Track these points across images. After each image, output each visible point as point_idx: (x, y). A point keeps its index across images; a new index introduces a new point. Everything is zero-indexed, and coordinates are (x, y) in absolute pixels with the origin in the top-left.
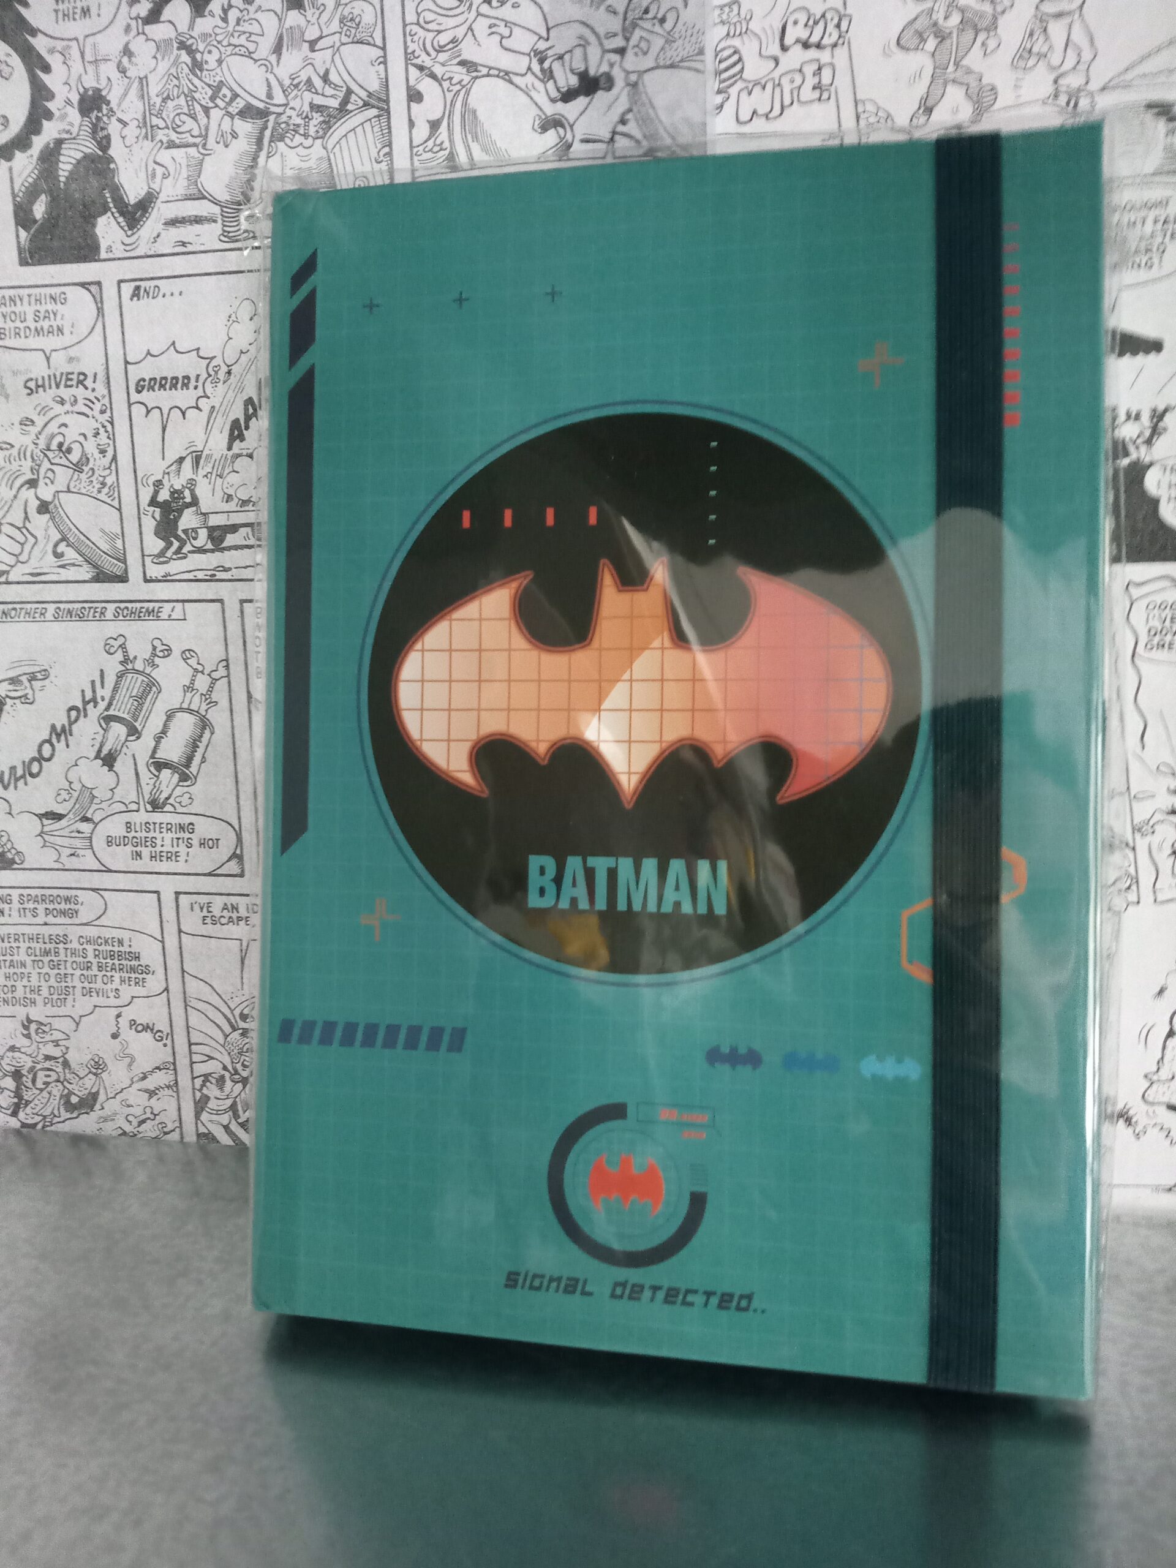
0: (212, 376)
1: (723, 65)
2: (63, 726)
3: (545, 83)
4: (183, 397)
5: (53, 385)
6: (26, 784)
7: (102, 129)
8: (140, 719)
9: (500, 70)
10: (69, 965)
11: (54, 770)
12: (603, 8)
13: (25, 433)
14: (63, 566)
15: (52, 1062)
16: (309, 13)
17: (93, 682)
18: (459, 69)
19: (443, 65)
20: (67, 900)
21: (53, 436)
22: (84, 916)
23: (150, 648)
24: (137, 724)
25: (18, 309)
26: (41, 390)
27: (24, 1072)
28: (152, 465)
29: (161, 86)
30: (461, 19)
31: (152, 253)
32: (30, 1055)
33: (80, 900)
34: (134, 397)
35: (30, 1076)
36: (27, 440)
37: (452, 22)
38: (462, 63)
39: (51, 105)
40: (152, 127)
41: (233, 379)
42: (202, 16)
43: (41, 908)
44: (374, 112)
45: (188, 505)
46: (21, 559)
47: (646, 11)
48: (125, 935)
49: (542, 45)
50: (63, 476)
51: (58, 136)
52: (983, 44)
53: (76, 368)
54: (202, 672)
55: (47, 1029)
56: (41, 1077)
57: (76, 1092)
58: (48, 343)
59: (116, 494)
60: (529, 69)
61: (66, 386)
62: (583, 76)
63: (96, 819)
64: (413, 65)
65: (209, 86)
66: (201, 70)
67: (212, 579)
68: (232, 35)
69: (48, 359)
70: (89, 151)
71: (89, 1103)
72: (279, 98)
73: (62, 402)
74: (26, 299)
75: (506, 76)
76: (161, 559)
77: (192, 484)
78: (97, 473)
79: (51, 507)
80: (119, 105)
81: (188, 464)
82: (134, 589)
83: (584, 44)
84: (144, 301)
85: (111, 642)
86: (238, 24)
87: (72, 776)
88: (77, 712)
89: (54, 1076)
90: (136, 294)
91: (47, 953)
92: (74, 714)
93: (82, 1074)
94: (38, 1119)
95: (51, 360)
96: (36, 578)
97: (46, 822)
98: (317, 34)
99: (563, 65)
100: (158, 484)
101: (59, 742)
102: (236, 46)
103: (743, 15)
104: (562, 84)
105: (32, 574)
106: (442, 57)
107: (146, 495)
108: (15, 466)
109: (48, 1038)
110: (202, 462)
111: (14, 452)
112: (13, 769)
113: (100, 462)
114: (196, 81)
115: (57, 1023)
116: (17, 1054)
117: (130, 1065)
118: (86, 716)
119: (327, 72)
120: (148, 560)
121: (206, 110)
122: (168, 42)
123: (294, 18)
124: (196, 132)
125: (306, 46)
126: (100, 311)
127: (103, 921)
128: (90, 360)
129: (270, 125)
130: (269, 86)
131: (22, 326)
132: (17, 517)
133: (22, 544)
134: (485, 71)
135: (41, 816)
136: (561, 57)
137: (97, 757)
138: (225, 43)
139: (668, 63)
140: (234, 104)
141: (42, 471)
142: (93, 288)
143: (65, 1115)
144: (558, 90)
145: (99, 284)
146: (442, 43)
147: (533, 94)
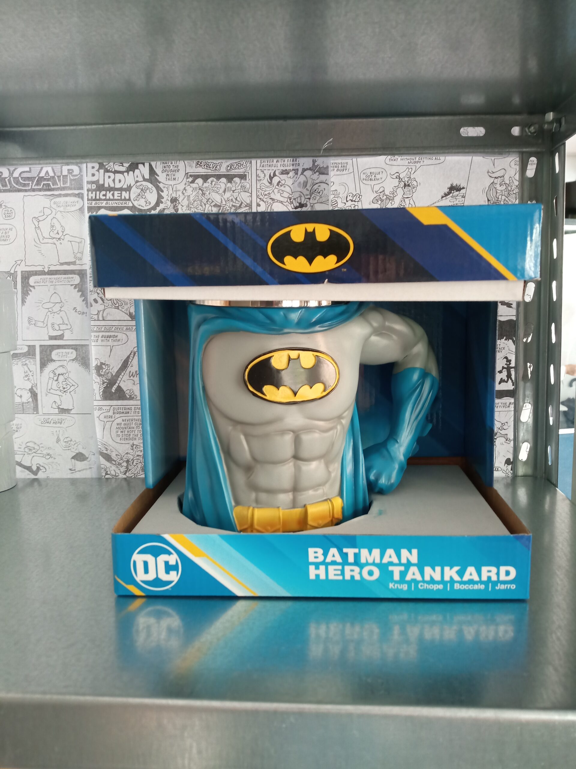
1: (333, 204)
3: (291, 205)
7: (176, 207)
9: (280, 201)
12: (305, 189)
15: (139, 457)
16: (233, 184)
18: (270, 200)
19: (266, 198)
27: (130, 460)
29: (193, 198)
30: (271, 189)
32: (133, 455)
35: (132, 462)
37: (268, 189)
38: (271, 199)
39: (162, 200)
40: (190, 207)
42: (206, 183)
44: (248, 208)
47: (316, 190)
49: (290, 196)
51: (164, 208)
52: (391, 203)
55: (139, 447)
56: (135, 462)
60: (287, 201)
62: (300, 203)
64: (258, 198)
65: (206, 199)
66: (204, 195)
68: (213, 187)
70: (172, 212)
72: (224, 203)
75: (281, 202)
80: (182, 201)
83: (300, 197)
86: (215, 185)
89: (139, 461)
94: (132, 475)
98: (235, 189)
99: (295, 201)
102: (214, 190)
103: (338, 193)
104: (295, 205)
106: (266, 197)
112: (136, 371)
114: (203, 197)
116: (128, 455)
119: (237, 198)
121: (205, 205)
122: (196, 188)
123: (229, 185)
124: (202, 209)
125: (232, 191)
129: (221, 209)
130: (221, 199)
134: (276, 201)
136: (295, 199)
138: (211, 189)
139: (320, 202)
140: (212, 203)
143: (142, 473)
144: (294, 206)
146: (266, 194)
147: (288, 207)
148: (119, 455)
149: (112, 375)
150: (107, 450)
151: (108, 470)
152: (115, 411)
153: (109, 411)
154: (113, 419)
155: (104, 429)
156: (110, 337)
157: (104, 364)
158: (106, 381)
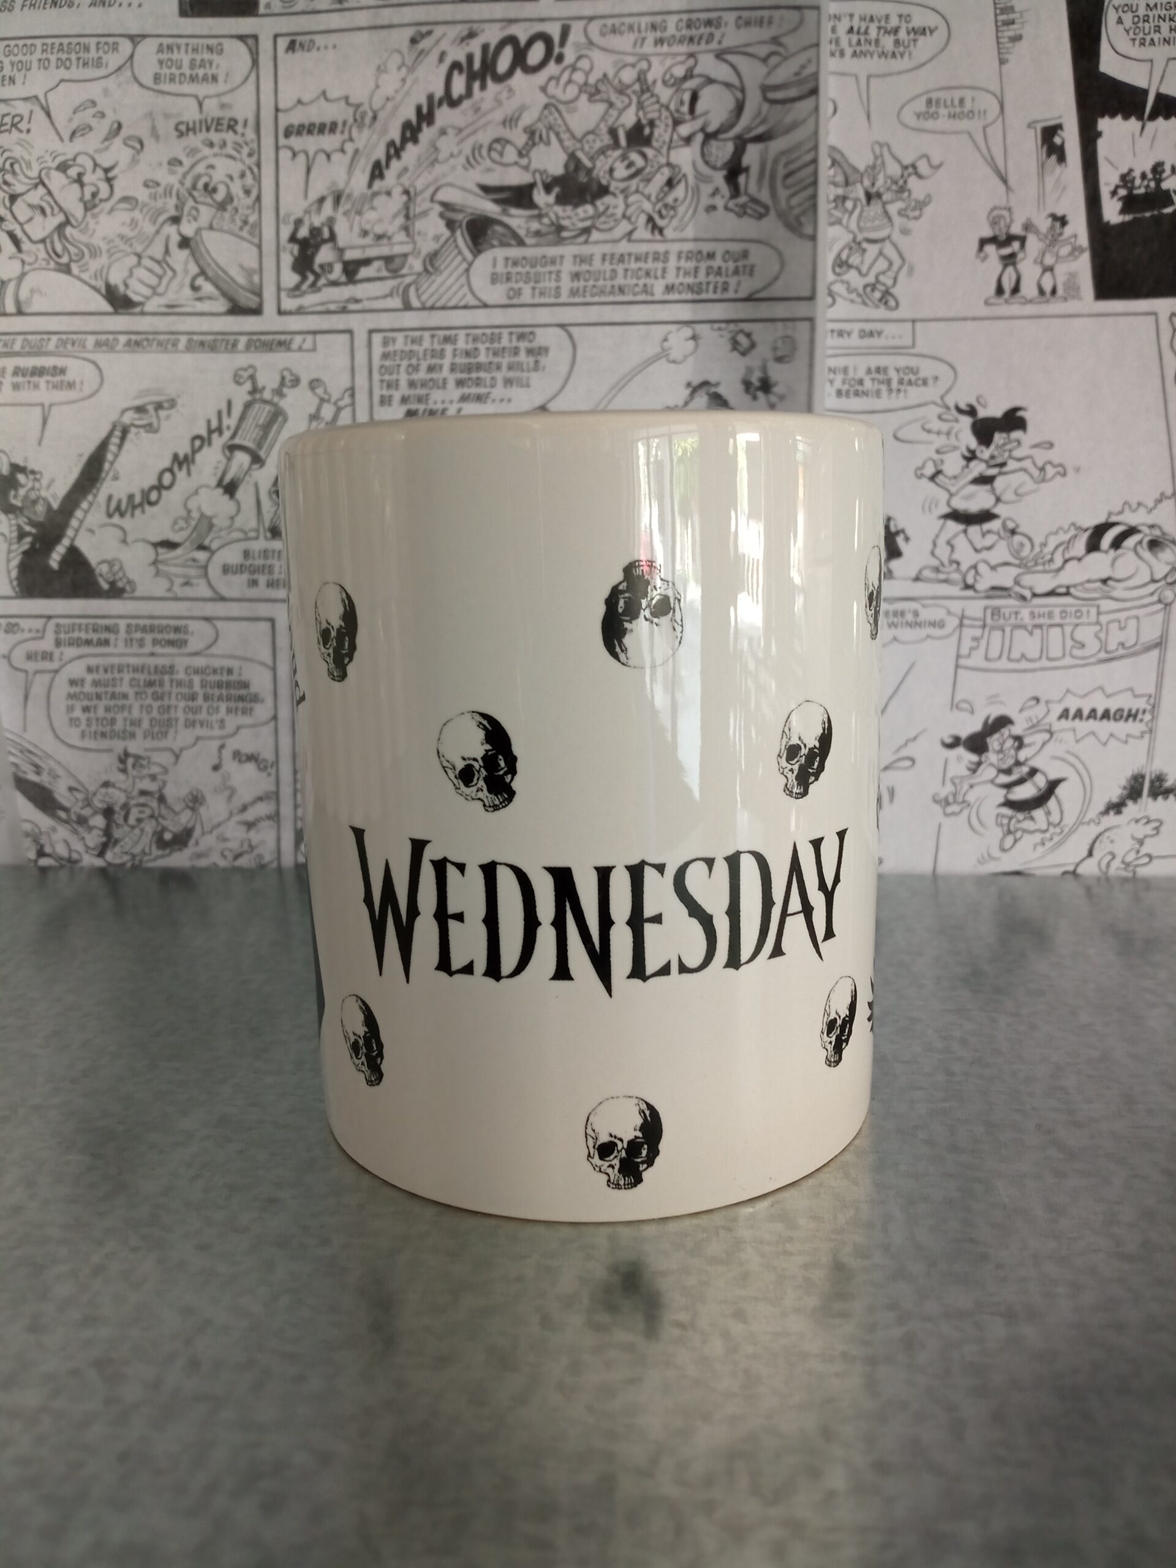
0: (359, 122)
2: (186, 457)
4: (329, 142)
5: (204, 128)
6: (143, 512)
8: (265, 448)
10: (173, 696)
11: (172, 498)
13: (172, 173)
14: (199, 299)
15: (148, 798)
17: (220, 413)
20: (177, 629)
21: (198, 177)
22: (195, 644)
23: (278, 379)
24: (262, 454)
25: (175, 56)
26: (191, 133)
27: (117, 808)
28: (294, 203)
31: (310, 9)
32: (125, 791)
33: (190, 629)
34: (282, 141)
35: (123, 813)
36: (173, 180)
41: (378, 125)
43: (149, 638)
45: (325, 241)
46: (160, 290)
48: (235, 664)
50: (206, 214)
53: (227, 114)
54: (328, 401)
55: (145, 763)
56: (134, 814)
57: (171, 828)
58: (202, 90)
59: (257, 232)
61: (217, 130)
63: (214, 545)
67: (344, 310)
69: (200, 105)
71: (182, 839)
73: (211, 145)
74: (183, 48)
76: (297, 293)
77: (331, 222)
78: (240, 211)
79: (192, 243)
81: (328, 205)
82: (270, 320)
84: (299, 54)
85: (242, 373)
87: (192, 504)
88: (200, 441)
89: (148, 812)
90: (292, 47)
91: (150, 684)
92: (198, 443)
93: (177, 808)
94: (126, 858)
95: (205, 107)
96: (172, 310)
97: (161, 550)
100: (298, 223)
101: (180, 468)
105: (169, 306)
107: (286, 232)
108: (159, 203)
109: (145, 772)
110: (343, 200)
111: (160, 190)
112: (131, 497)
113: (243, 202)
115: (157, 757)
116: (111, 790)
117: (230, 798)
118: (210, 444)
120: (283, 294)
126: (255, 62)
127: (214, 650)
128: (242, 107)
131: (177, 72)
132: (157, 250)
133: (160, 278)
135: (156, 545)
137: (220, 484)
141: (186, 209)
142: (251, 42)
143: (156, 852)
145: (255, 37)
148: (80, 787)
149: (49, 508)
150: (38, 770)
151: (44, 840)
152: (62, 636)
153: (41, 635)
154: (55, 665)
155: (26, 698)
156: (39, 372)
157: (23, 470)
158: (28, 528)
